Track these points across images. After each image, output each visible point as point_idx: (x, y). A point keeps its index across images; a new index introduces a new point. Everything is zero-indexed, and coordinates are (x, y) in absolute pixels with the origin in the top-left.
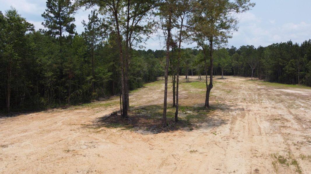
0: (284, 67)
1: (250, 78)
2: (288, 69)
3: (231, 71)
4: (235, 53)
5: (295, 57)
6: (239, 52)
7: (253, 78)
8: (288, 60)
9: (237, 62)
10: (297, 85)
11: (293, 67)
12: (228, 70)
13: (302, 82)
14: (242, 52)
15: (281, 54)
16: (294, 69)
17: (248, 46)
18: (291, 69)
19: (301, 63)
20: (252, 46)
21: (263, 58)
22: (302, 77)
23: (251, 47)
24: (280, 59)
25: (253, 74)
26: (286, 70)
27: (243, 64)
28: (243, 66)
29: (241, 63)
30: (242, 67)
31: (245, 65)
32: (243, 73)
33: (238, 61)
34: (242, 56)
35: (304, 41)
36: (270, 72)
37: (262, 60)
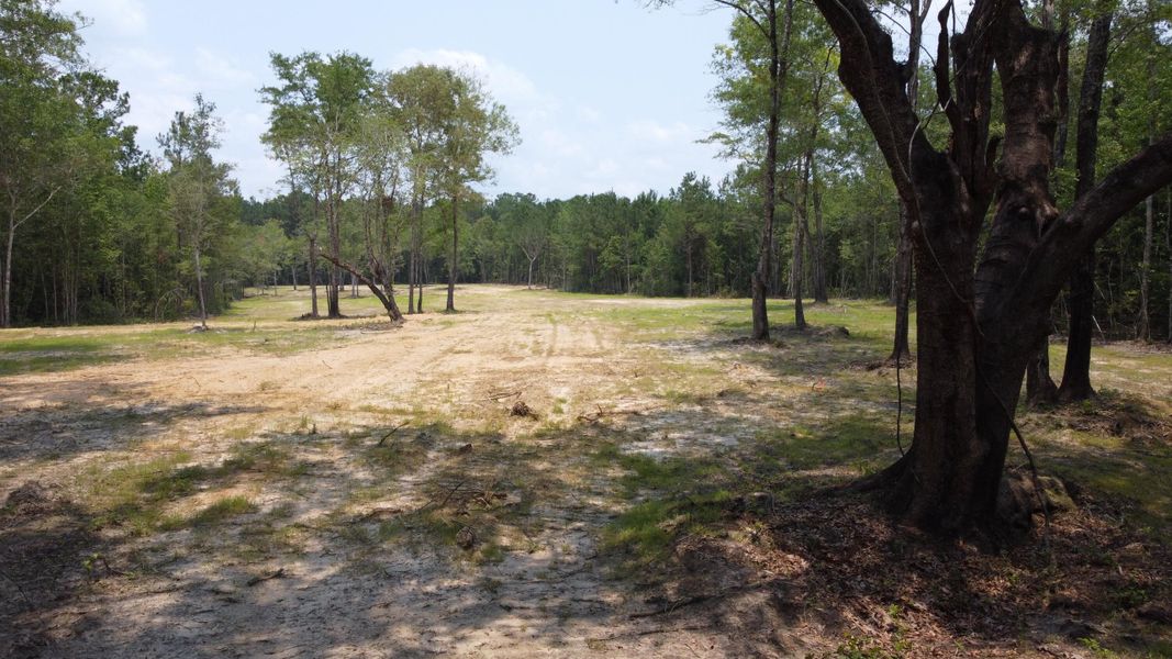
0: (599, 253)
1: (527, 287)
2: (608, 258)
3: (473, 271)
4: (482, 215)
5: (620, 231)
6: (494, 213)
7: (533, 287)
8: (607, 238)
9: (491, 243)
10: (625, 295)
11: (617, 254)
12: (463, 268)
13: (636, 288)
14: (502, 213)
15: (593, 221)
16: (618, 258)
17: (519, 195)
18: (613, 258)
19: (633, 245)
20: (530, 194)
21: (556, 232)
22: (636, 277)
23: (529, 199)
24: (591, 235)
25: (534, 277)
26: (604, 261)
27: (507, 247)
28: (507, 255)
29: (502, 244)
30: (504, 256)
31: (511, 252)
32: (507, 273)
33: (491, 239)
34: (501, 226)
35: (639, 193)
36: (572, 267)
37: (553, 236)
